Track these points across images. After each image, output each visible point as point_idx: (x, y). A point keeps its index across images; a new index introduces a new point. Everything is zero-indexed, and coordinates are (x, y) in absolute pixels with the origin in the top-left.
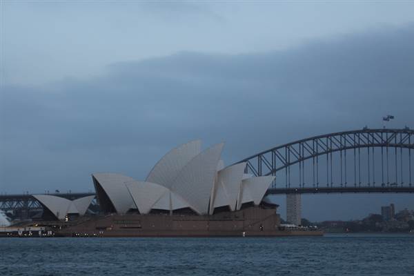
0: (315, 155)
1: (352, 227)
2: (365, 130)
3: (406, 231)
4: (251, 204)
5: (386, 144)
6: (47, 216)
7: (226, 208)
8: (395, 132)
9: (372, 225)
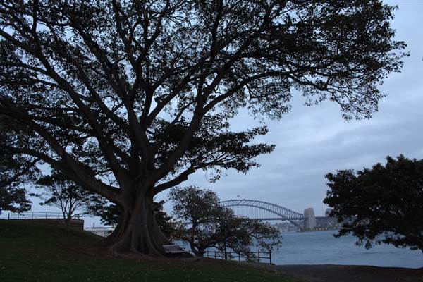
5: (238, 205)
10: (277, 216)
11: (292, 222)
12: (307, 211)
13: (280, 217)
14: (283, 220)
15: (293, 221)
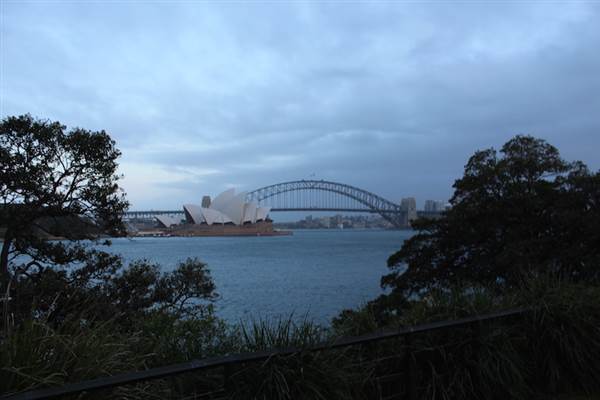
0: (279, 192)
1: (291, 226)
2: (303, 181)
3: (317, 228)
4: (261, 220)
5: (313, 188)
6: (161, 225)
7: (249, 222)
8: (317, 182)
9: (301, 225)
10: (363, 206)
11: (384, 216)
12: (405, 203)
13: (368, 208)
14: (371, 212)
15: (387, 214)
